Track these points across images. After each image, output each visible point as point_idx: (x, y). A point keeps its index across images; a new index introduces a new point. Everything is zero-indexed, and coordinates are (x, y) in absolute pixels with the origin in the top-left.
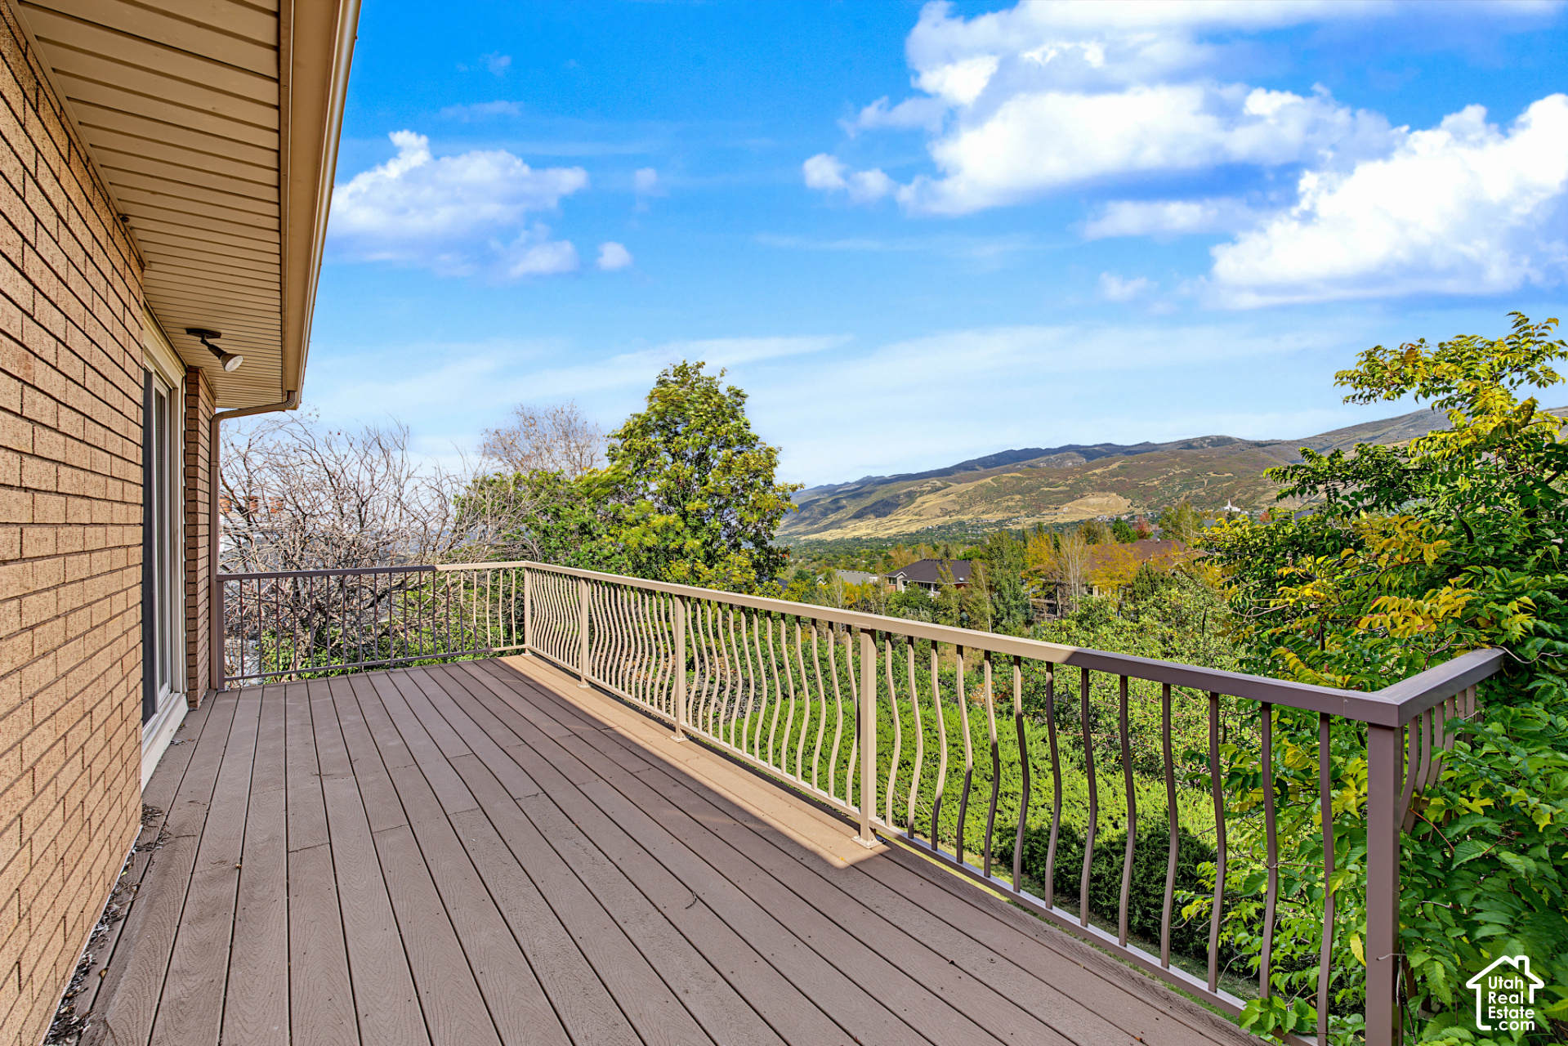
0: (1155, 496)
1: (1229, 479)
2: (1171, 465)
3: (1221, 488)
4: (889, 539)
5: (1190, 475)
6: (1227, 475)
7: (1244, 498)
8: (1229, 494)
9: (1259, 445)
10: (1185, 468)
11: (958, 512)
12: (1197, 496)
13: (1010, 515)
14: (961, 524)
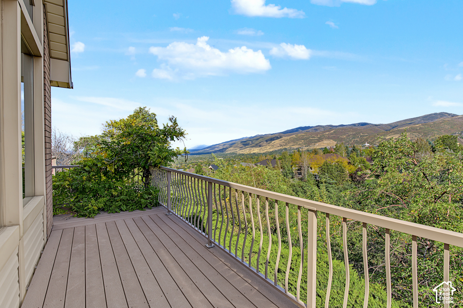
0: (344, 141)
1: (366, 136)
2: (350, 131)
3: (364, 138)
4: (264, 154)
5: (354, 134)
6: (366, 134)
7: (371, 141)
8: (366, 140)
9: (376, 125)
10: (353, 132)
11: (285, 145)
12: (357, 141)
13: (301, 146)
14: (285, 149)
